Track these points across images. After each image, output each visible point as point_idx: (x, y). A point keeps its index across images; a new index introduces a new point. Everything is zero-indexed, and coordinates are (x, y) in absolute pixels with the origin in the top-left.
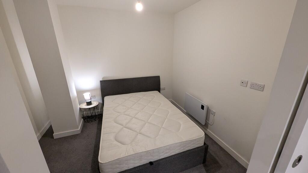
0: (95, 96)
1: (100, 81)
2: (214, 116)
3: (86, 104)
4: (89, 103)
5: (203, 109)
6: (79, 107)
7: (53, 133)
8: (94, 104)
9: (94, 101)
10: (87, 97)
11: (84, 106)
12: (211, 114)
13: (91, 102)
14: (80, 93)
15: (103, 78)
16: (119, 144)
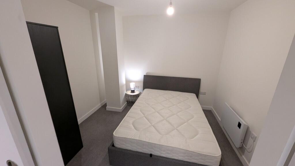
0: (139, 87)
1: (144, 75)
2: (254, 141)
3: (131, 91)
4: (133, 91)
5: (240, 128)
6: (125, 92)
7: (106, 106)
8: (136, 93)
9: (137, 90)
10: (132, 86)
11: (129, 93)
12: (250, 138)
13: (134, 90)
14: (128, 82)
15: (147, 73)
16: (133, 128)
